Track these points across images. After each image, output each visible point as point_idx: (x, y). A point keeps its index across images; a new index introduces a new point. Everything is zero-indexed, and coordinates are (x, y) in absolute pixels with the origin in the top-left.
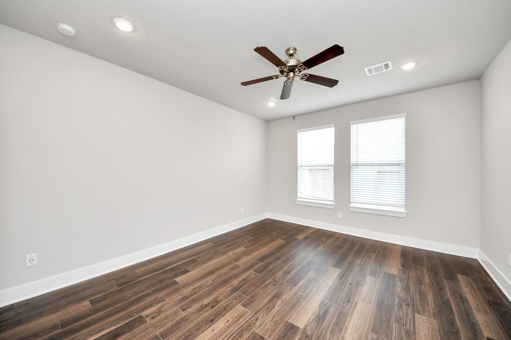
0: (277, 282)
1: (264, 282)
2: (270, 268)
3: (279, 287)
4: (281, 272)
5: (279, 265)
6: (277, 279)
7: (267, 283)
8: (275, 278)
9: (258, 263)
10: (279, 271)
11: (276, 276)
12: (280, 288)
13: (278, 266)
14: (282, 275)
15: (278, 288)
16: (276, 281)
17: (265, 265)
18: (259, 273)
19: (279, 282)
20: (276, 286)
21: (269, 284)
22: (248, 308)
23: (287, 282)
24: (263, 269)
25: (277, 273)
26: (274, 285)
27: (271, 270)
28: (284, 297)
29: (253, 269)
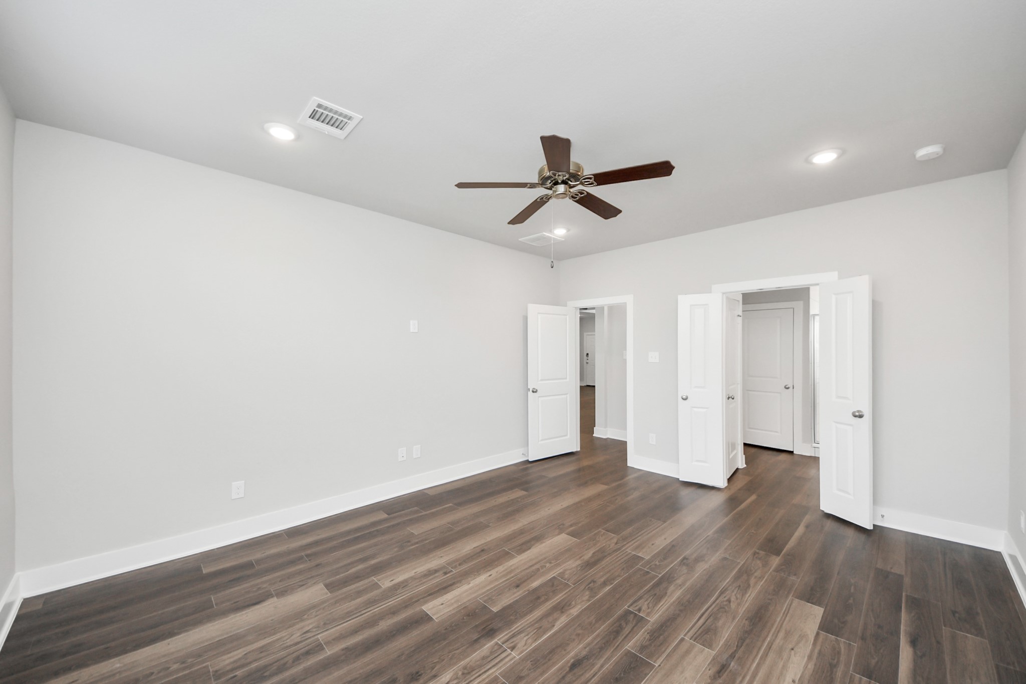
0: (587, 587)
1: (614, 589)
2: (603, 628)
3: (584, 578)
4: (574, 611)
5: (578, 635)
6: (587, 593)
7: (608, 588)
8: (591, 597)
9: (643, 648)
10: (578, 616)
11: (588, 600)
12: (583, 576)
13: (580, 632)
14: (573, 603)
15: (586, 576)
16: (591, 589)
17: (620, 638)
18: (632, 613)
19: (582, 587)
20: (590, 580)
21: (605, 584)
22: (631, 555)
23: (567, 585)
24: (624, 624)
25: (585, 609)
26: (594, 582)
27: (600, 618)
28: (579, 562)
29: (648, 627)
